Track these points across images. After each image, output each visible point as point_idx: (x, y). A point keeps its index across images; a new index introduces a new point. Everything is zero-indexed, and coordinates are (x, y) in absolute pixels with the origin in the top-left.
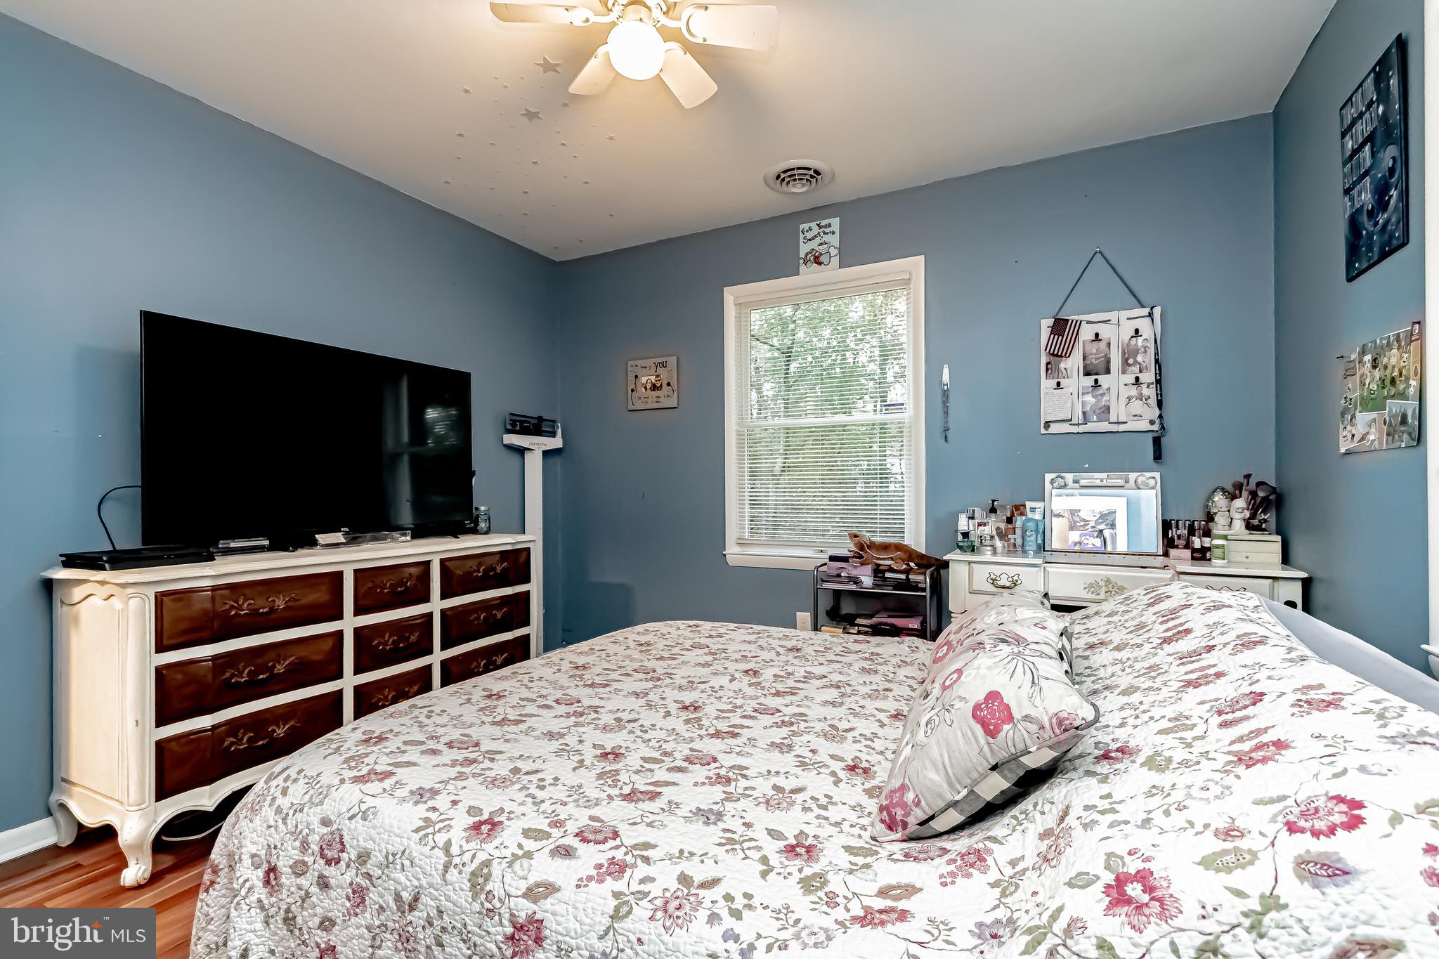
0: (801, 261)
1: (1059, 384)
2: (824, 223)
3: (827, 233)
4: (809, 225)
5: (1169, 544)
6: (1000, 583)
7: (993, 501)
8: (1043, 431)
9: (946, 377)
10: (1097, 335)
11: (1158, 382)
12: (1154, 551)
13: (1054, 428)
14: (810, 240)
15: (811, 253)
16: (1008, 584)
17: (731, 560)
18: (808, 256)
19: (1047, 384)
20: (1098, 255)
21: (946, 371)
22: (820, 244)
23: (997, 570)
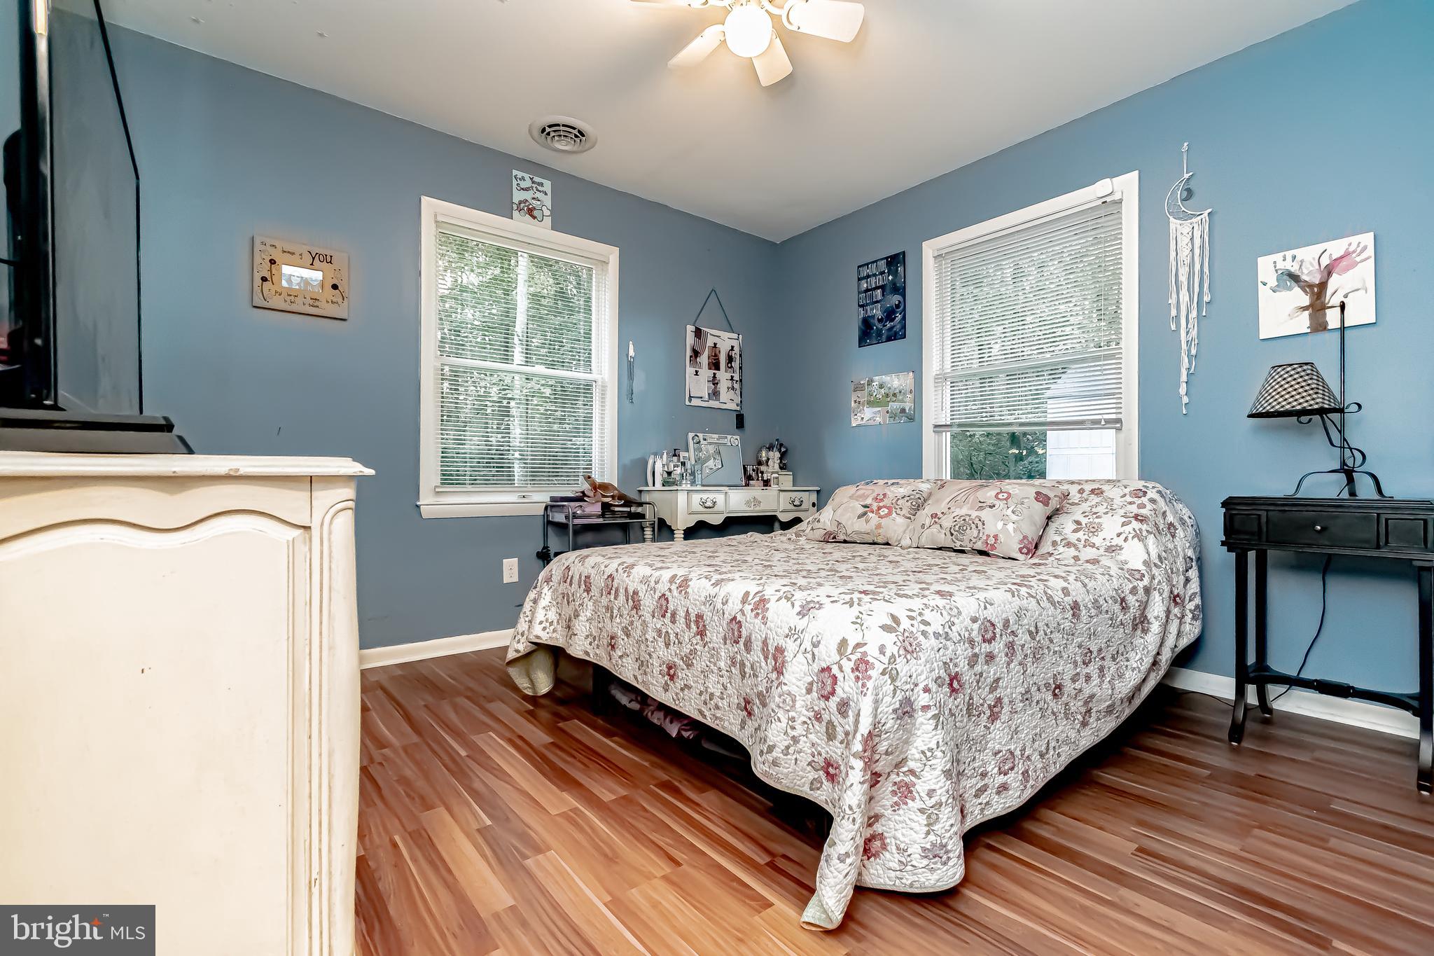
0: (515, 207)
1: (697, 372)
2: (537, 179)
3: (540, 191)
4: (524, 175)
5: (749, 478)
6: (706, 505)
7: (675, 450)
8: (687, 403)
9: (632, 353)
10: (715, 344)
11: (741, 380)
12: (739, 482)
13: (695, 402)
14: (523, 189)
15: (525, 203)
16: (711, 505)
17: (426, 512)
18: (522, 205)
19: (690, 371)
20: (713, 293)
21: (631, 347)
22: (533, 198)
23: (705, 496)
